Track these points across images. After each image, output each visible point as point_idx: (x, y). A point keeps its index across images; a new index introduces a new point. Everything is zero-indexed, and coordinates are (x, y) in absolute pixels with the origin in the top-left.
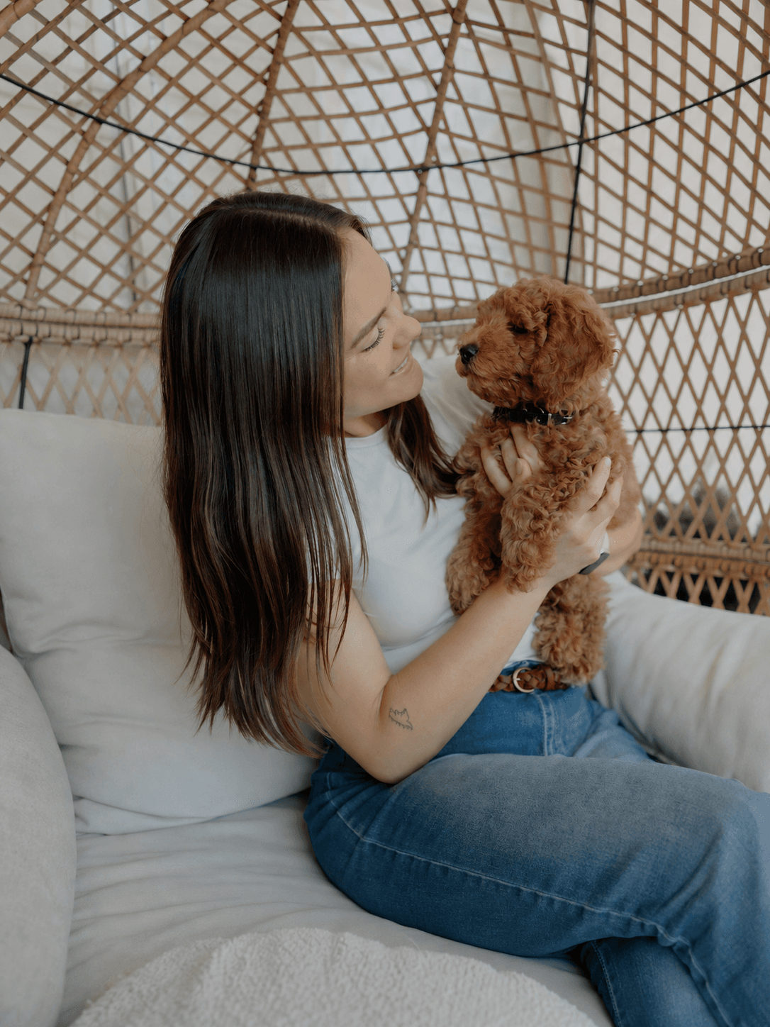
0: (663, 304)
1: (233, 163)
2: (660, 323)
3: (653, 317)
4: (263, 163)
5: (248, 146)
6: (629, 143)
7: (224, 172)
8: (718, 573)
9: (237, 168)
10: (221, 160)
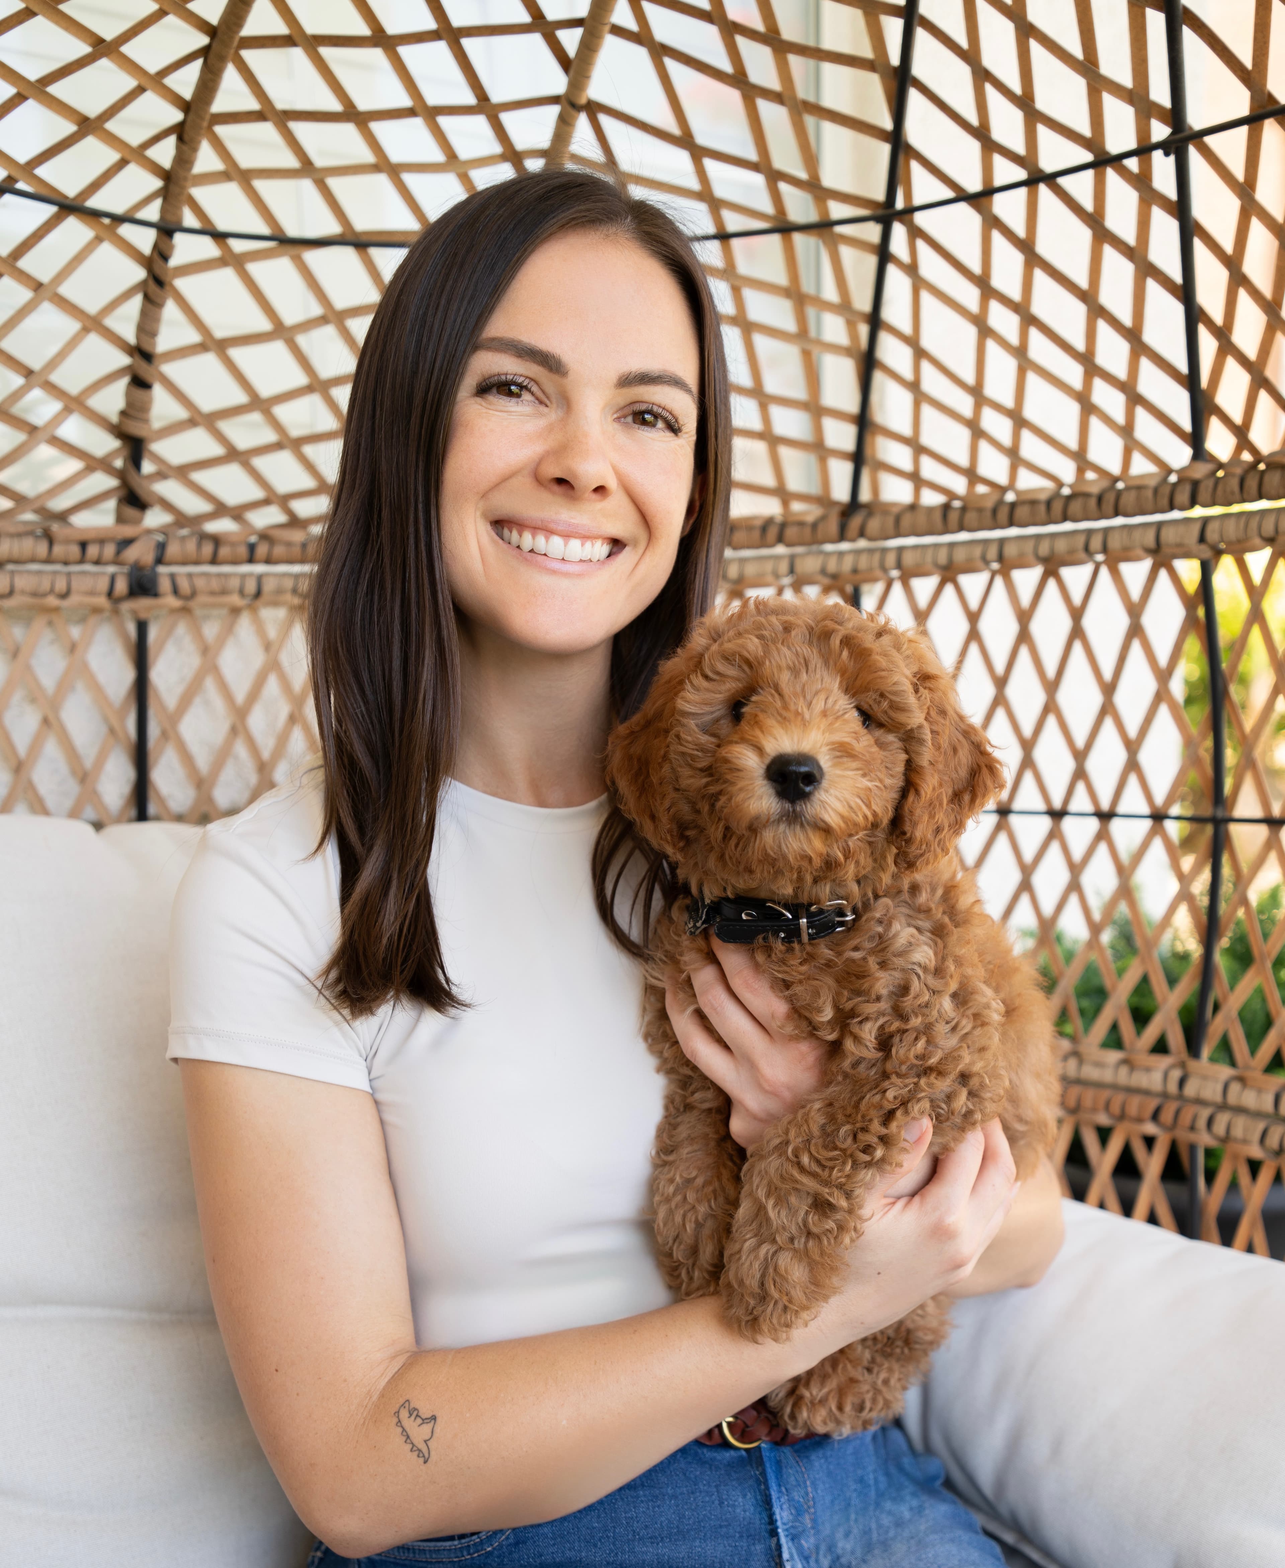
0: (1061, 546)
1: (119, 219)
2: (1052, 584)
3: (1035, 573)
4: (189, 219)
5: (157, 183)
6: (992, 222)
7: (98, 240)
8: (1103, 1119)
9: (126, 230)
10: (95, 215)
